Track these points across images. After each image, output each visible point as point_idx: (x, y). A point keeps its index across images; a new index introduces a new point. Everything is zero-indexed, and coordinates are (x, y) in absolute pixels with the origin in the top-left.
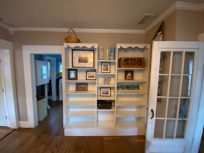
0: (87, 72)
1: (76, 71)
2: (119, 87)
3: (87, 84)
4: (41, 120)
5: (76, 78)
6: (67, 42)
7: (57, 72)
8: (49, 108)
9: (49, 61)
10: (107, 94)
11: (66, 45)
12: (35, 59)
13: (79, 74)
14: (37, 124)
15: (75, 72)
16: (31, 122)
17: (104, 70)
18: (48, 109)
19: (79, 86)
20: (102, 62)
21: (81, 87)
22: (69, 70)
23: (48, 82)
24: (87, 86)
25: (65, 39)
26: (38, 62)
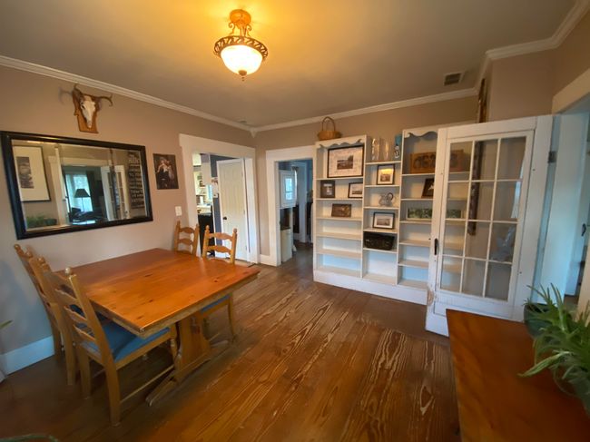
0: (352, 186)
1: (333, 183)
2: (412, 213)
3: (350, 206)
4: (285, 260)
5: (333, 196)
6: (321, 140)
7: (308, 190)
8: (295, 249)
9: (296, 168)
10: (386, 224)
11: (318, 145)
12: (280, 168)
13: (337, 188)
14: (280, 263)
15: (330, 185)
16: (272, 259)
17: (381, 180)
18: (293, 252)
19: (337, 208)
20: (379, 166)
21: (341, 210)
22: (323, 182)
23: (294, 205)
24: (350, 210)
25: (318, 135)
26: (283, 172)
